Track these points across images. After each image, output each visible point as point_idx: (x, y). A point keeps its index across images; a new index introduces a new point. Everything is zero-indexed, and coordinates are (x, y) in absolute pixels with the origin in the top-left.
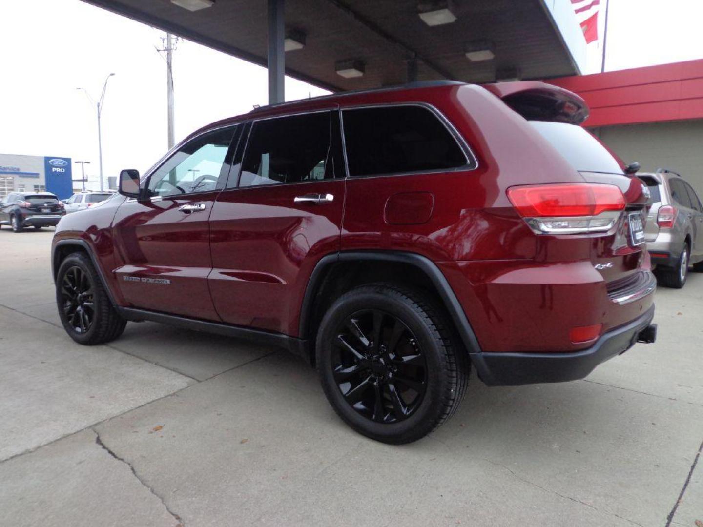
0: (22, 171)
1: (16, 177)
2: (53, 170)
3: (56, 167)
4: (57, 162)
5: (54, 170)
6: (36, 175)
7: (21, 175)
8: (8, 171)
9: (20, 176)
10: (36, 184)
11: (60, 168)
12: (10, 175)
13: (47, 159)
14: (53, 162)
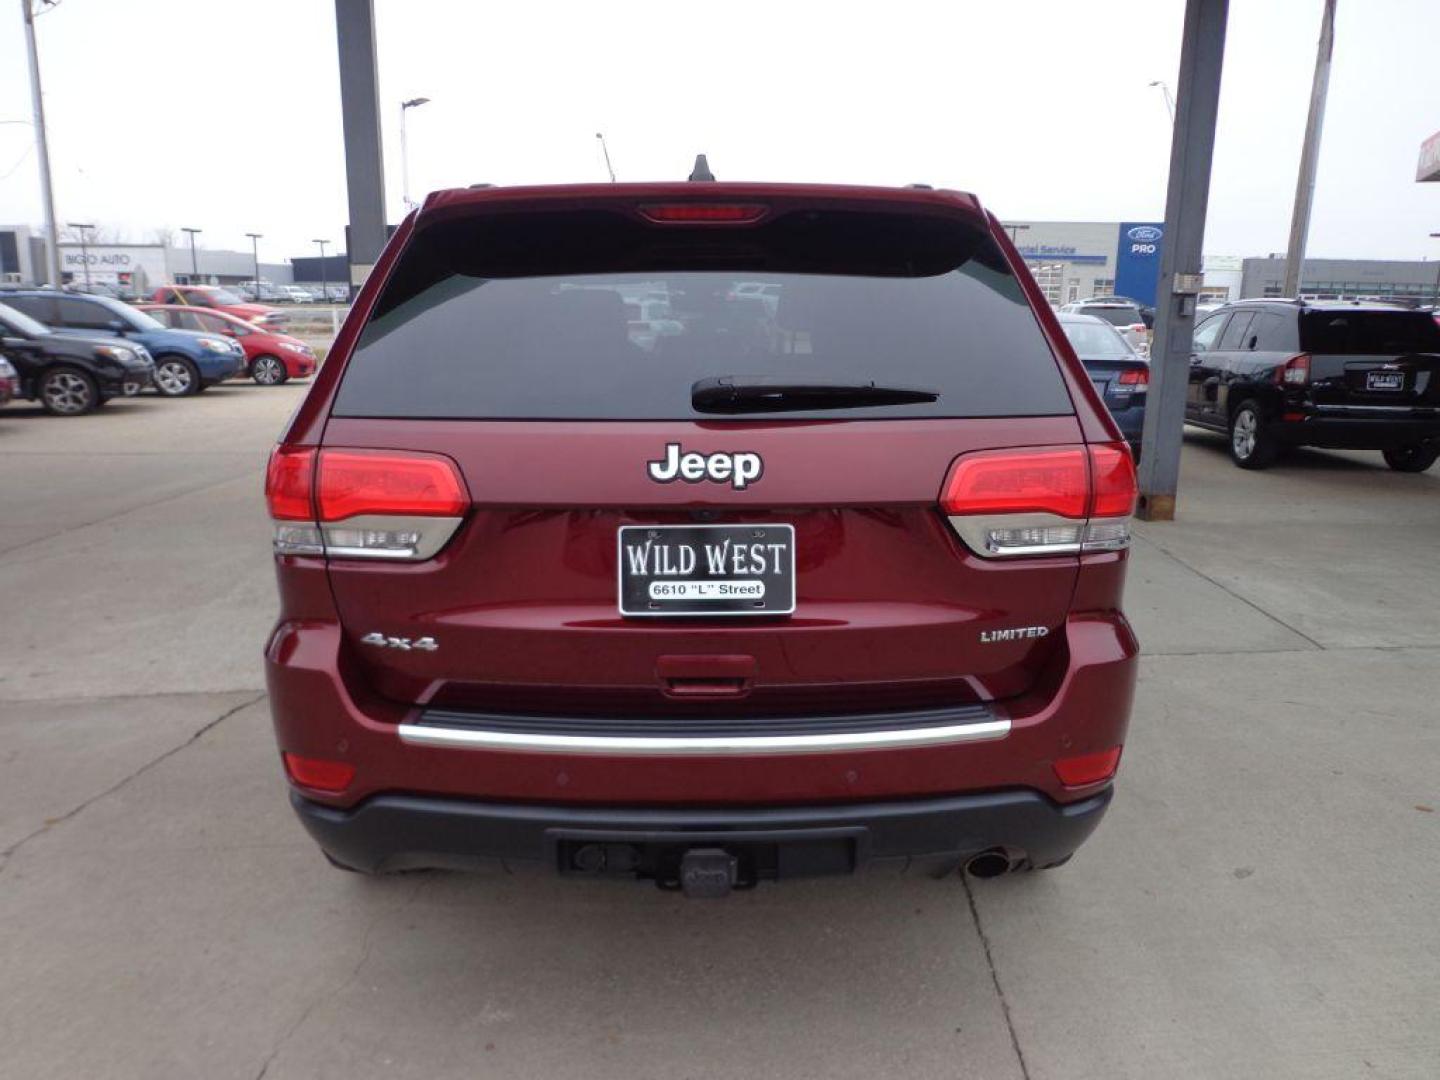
0: (1078, 253)
1: (1068, 264)
2: (1134, 250)
3: (1140, 243)
4: (1143, 233)
5: (1135, 248)
6: (1100, 260)
7: (1077, 260)
8: (1056, 254)
9: (1075, 263)
10: (1099, 278)
11: (1148, 244)
12: (1058, 262)
13: (1125, 227)
14: (1134, 234)
